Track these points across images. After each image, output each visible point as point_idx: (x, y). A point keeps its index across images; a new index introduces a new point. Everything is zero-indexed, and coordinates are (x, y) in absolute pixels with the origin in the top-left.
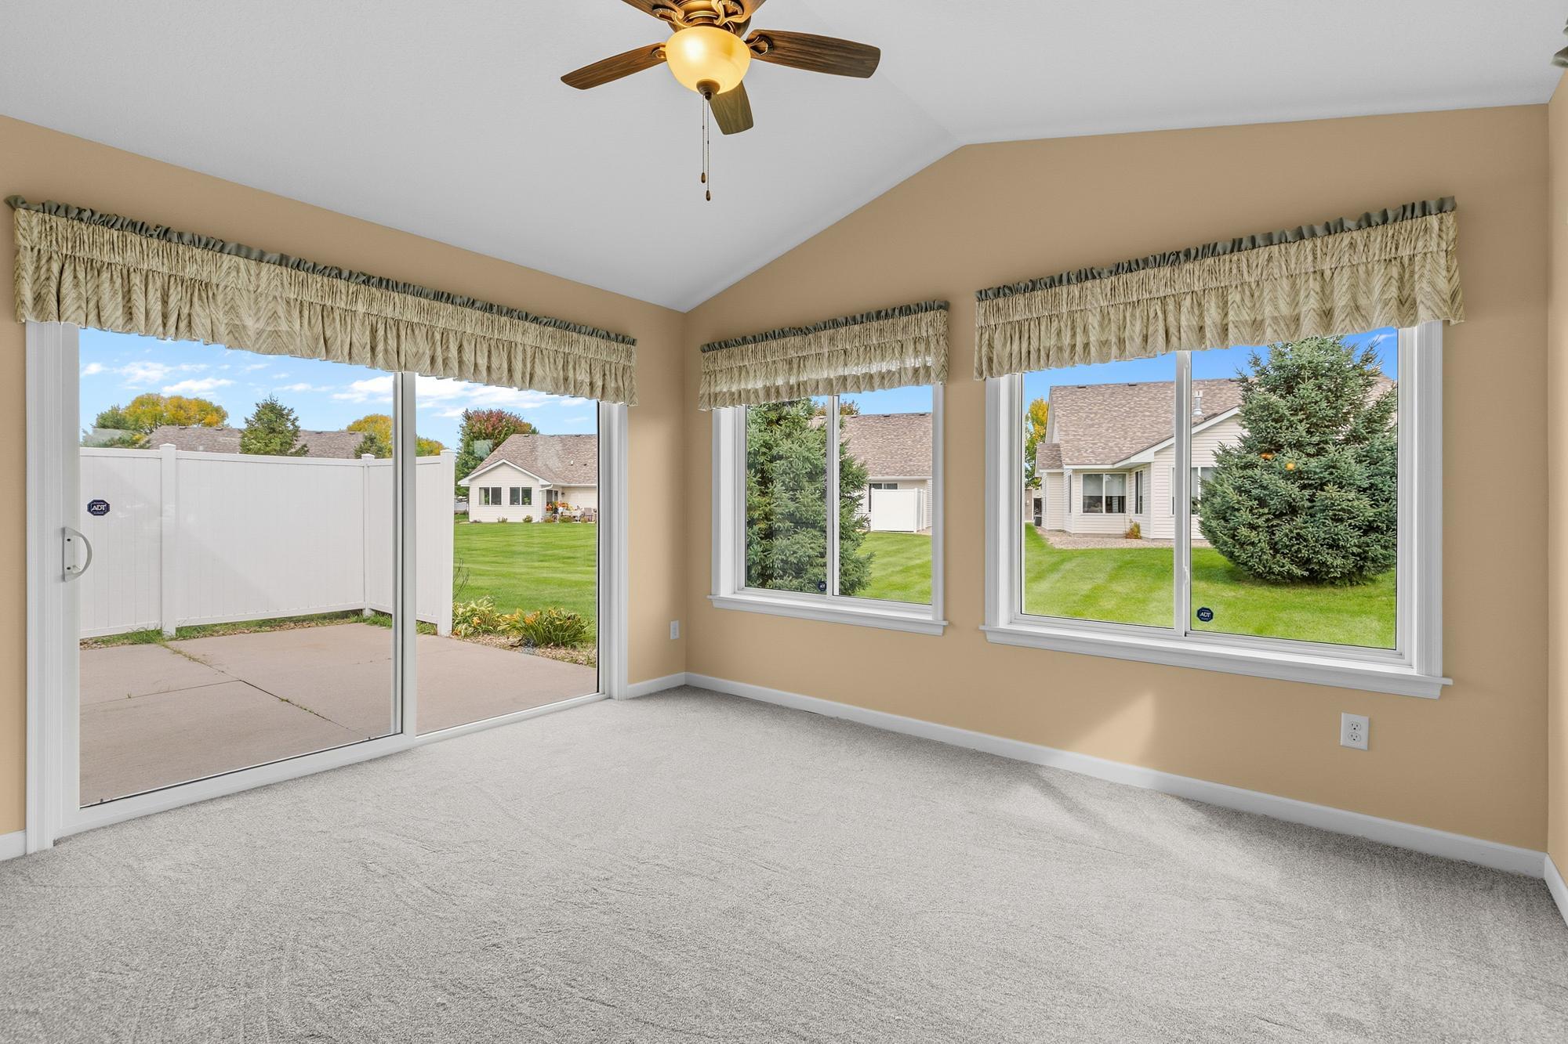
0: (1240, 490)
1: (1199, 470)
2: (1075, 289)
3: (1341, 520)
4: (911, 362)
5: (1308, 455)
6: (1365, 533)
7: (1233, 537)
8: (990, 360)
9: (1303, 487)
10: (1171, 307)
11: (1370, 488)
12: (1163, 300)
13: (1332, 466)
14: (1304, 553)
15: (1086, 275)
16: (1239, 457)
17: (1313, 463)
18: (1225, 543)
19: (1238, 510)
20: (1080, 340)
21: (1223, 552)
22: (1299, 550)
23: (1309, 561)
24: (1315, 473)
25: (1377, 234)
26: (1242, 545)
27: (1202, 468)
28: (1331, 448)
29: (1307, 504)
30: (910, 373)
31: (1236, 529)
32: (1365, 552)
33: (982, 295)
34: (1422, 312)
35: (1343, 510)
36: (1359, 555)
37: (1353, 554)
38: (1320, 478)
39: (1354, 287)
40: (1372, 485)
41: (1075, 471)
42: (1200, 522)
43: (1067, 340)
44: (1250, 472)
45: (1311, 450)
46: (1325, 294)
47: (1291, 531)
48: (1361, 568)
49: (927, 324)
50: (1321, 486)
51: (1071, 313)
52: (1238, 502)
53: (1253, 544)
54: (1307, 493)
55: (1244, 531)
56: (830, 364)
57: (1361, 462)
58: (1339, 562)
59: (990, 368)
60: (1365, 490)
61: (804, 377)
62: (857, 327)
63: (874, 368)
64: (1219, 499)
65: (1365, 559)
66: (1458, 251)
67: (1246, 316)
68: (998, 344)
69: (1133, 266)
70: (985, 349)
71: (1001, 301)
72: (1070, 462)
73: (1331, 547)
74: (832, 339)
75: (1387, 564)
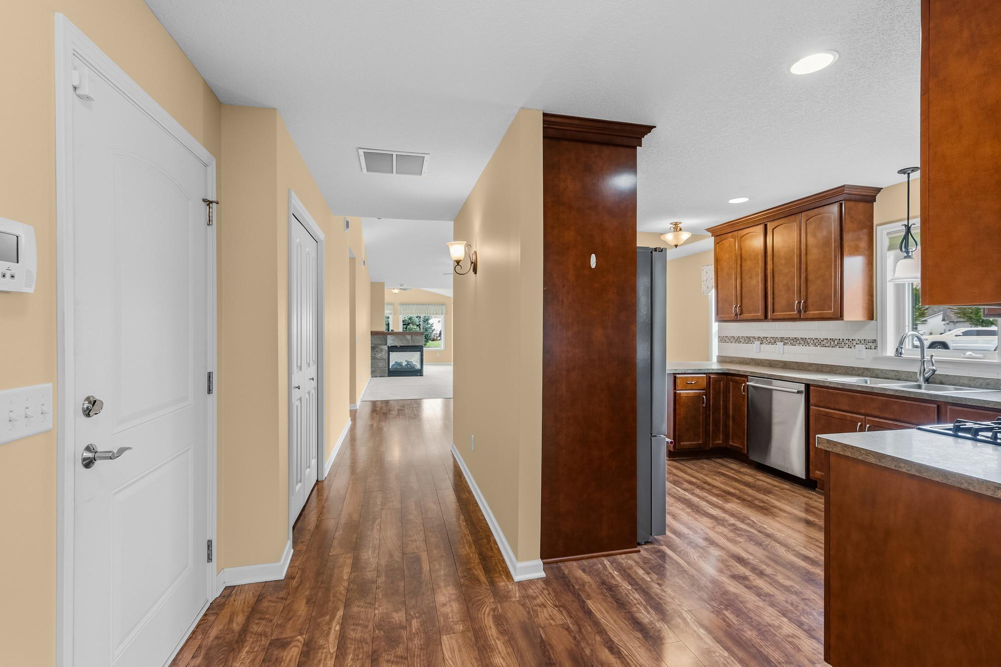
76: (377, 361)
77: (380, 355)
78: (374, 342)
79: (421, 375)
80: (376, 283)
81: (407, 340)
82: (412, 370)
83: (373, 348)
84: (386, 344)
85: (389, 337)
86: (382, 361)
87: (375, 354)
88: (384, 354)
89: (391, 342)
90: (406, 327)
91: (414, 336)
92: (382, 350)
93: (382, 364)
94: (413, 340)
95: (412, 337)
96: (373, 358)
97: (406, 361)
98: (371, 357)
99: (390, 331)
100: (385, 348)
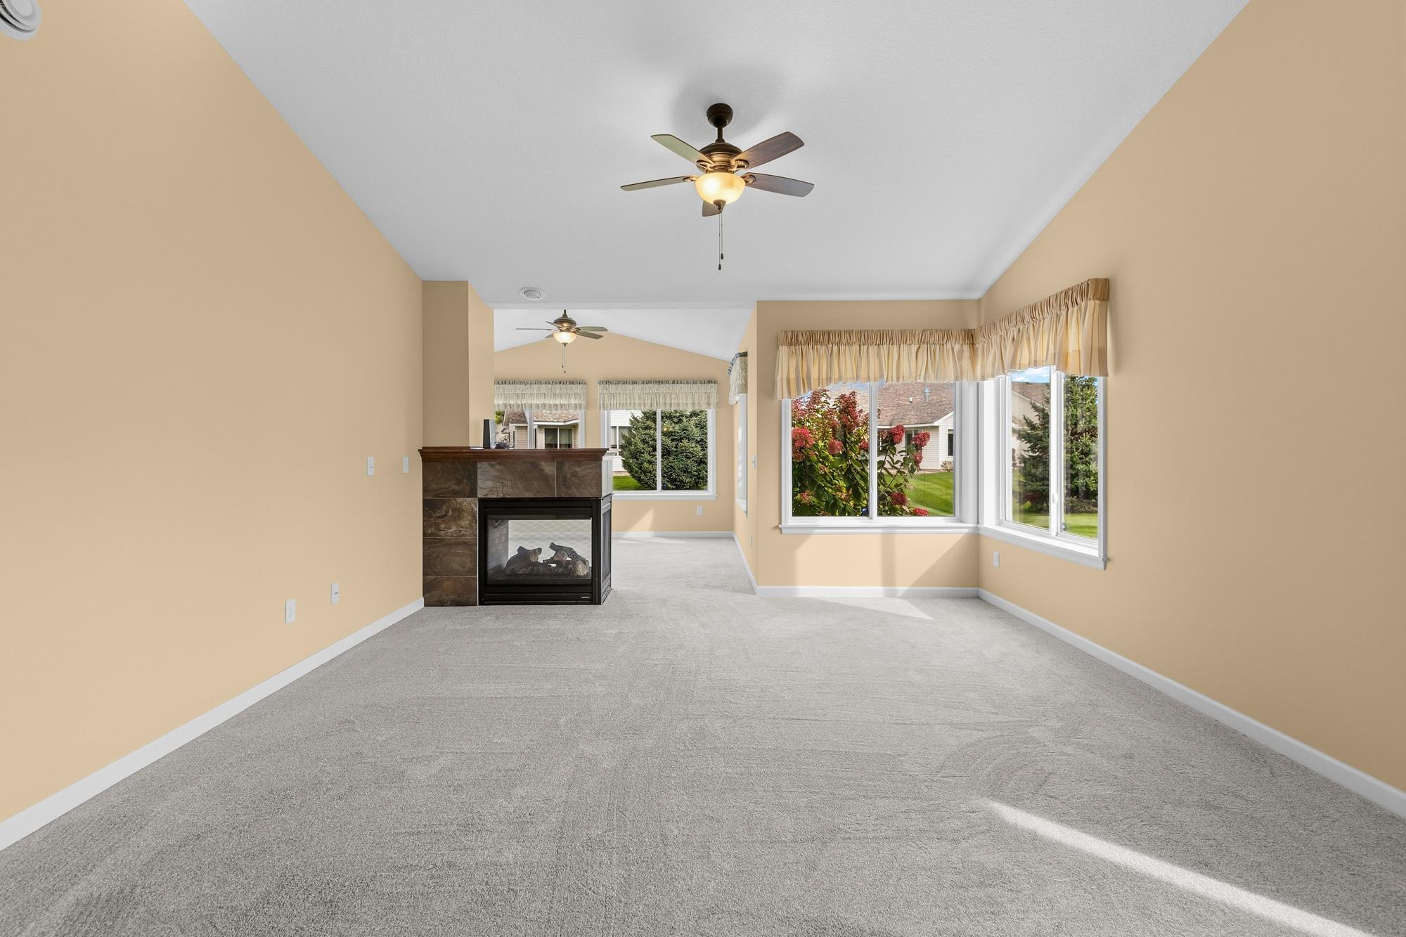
0: (644, 441)
1: (618, 428)
2: (631, 386)
3: (689, 458)
4: (573, 401)
5: (674, 422)
6: (699, 464)
7: (640, 468)
8: (604, 405)
9: (673, 440)
10: (658, 396)
11: (700, 441)
12: (655, 393)
13: (685, 429)
14: (674, 476)
15: (634, 382)
16: (642, 423)
17: (677, 427)
18: (637, 472)
19: (643, 453)
20: (632, 402)
21: (634, 477)
22: (671, 474)
23: (675, 480)
24: (678, 433)
25: (703, 385)
26: (645, 472)
27: (619, 427)
28: (684, 419)
29: (675, 449)
30: (573, 406)
31: (642, 464)
32: (699, 474)
33: (601, 382)
34: (712, 407)
35: (690, 452)
36: (697, 476)
37: (694, 475)
38: (680, 436)
39: (699, 399)
40: (702, 439)
41: (540, 426)
42: (623, 460)
43: (629, 402)
44: (648, 431)
45: (676, 420)
46: (693, 399)
47: (668, 464)
48: (697, 483)
49: (578, 389)
50: (680, 440)
51: (630, 393)
52: (643, 449)
53: (650, 472)
54: (674, 443)
55: (646, 465)
56: (537, 398)
57: (697, 427)
58: (688, 480)
59: (604, 407)
60: (699, 442)
61: (524, 402)
62: (550, 386)
63: (558, 402)
64: (633, 447)
65: (698, 478)
66: (718, 392)
67: (676, 402)
68: (606, 400)
69: (648, 382)
70: (602, 401)
71: (607, 386)
72: (536, 419)
73: (685, 472)
74: (538, 389)
75: (705, 482)
76: (444, 550)
77: (454, 528)
78: (434, 486)
79: (595, 599)
80: (432, 282)
81: (545, 478)
82: (564, 580)
83: (431, 506)
84: (473, 493)
85: (483, 467)
86: (460, 550)
87: (437, 526)
88: (467, 527)
89: (490, 484)
90: (677, 445)
91: (567, 465)
92: (459, 512)
93: (463, 562)
94: (565, 479)
95: (560, 467)
96: (431, 541)
97: (553, 546)
98: (424, 534)
99: (493, 446)
100: (472, 505)
